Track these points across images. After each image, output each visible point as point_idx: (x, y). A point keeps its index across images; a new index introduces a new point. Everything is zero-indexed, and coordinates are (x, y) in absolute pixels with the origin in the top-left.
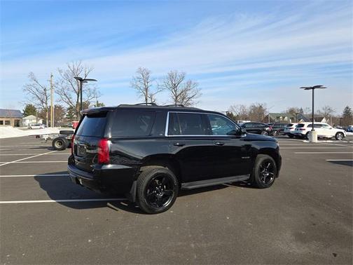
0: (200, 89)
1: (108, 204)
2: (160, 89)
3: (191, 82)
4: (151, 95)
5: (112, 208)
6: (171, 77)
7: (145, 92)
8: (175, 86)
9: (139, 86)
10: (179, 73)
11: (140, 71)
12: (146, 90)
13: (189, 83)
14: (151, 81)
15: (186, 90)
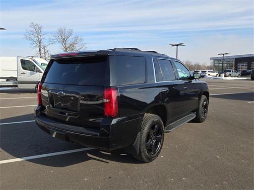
0: (86, 44)
1: (89, 155)
2: (52, 42)
3: (77, 38)
4: (44, 47)
5: (103, 161)
6: (61, 32)
7: (38, 44)
8: (64, 41)
9: (33, 38)
10: (67, 30)
11: (32, 25)
12: (40, 42)
13: (76, 38)
14: (44, 34)
15: (74, 44)
